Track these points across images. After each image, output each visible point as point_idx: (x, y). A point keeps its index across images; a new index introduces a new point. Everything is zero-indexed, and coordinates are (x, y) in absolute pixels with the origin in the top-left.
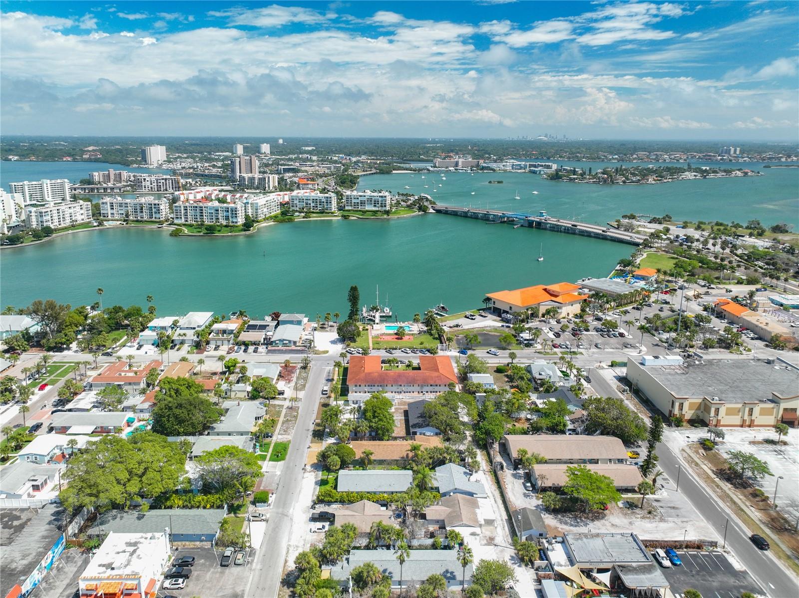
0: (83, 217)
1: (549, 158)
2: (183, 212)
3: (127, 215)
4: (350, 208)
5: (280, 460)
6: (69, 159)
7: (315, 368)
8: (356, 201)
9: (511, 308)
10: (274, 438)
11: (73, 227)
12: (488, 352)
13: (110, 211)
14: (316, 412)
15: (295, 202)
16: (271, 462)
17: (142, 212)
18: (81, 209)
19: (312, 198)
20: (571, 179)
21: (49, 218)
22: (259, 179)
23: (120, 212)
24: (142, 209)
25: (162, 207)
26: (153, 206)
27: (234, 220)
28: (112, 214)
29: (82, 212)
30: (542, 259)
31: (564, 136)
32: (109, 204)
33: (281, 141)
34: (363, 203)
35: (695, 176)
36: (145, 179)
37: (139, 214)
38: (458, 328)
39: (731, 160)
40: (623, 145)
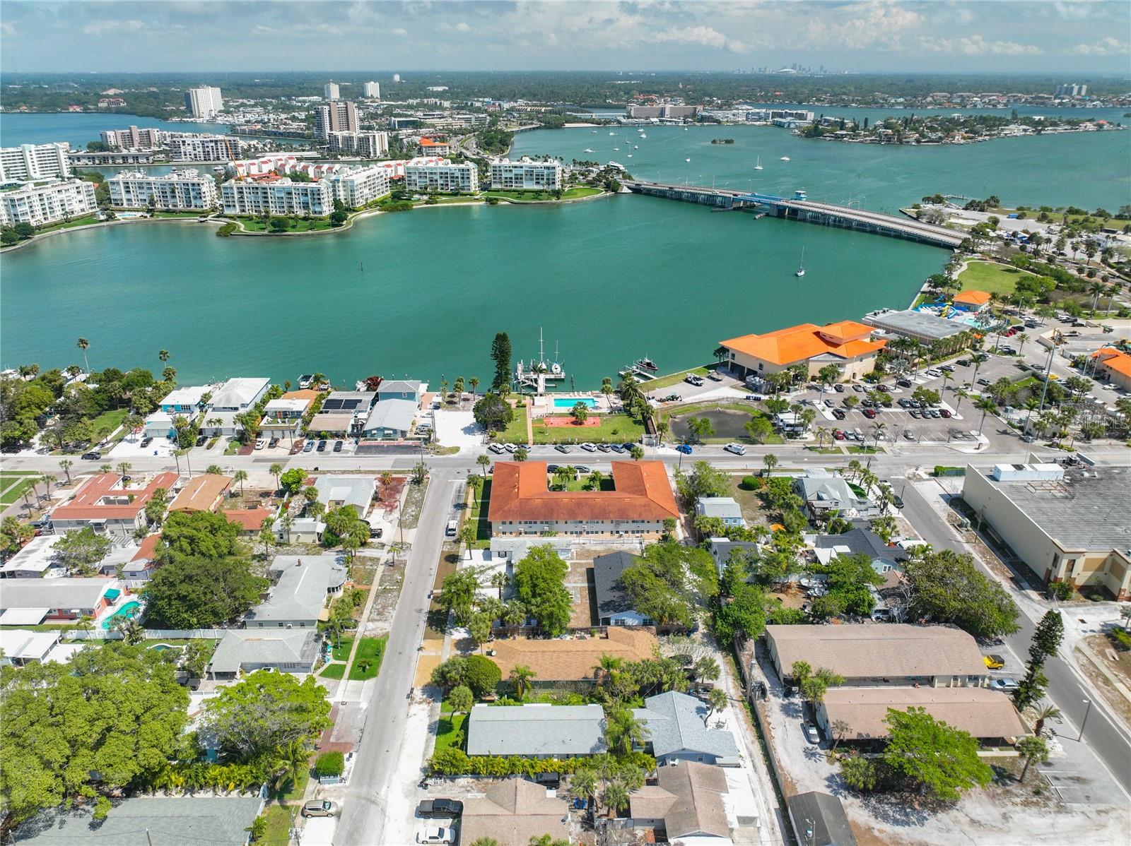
0: (82, 206)
1: (800, 103)
2: (236, 196)
3: (152, 202)
4: (499, 186)
5: (368, 677)
6: (78, 110)
7: (436, 481)
8: (509, 175)
9: (761, 366)
10: (360, 629)
11: (68, 222)
12: (726, 449)
13: (124, 196)
14: (434, 572)
15: (413, 178)
16: (352, 682)
17: (174, 197)
18: (79, 192)
19: (439, 171)
20: (837, 137)
21: (26, 208)
22: (360, 140)
23: (140, 197)
24: (173, 192)
25: (204, 189)
26: (190, 187)
27: (317, 209)
28: (128, 200)
29: (80, 197)
30: (803, 273)
31: (822, 67)
32: (122, 185)
33: (397, 78)
34: (518, 178)
35: (1025, 130)
36: (184, 142)
37: (171, 201)
38: (676, 402)
39: (1074, 105)
40: (910, 81)
